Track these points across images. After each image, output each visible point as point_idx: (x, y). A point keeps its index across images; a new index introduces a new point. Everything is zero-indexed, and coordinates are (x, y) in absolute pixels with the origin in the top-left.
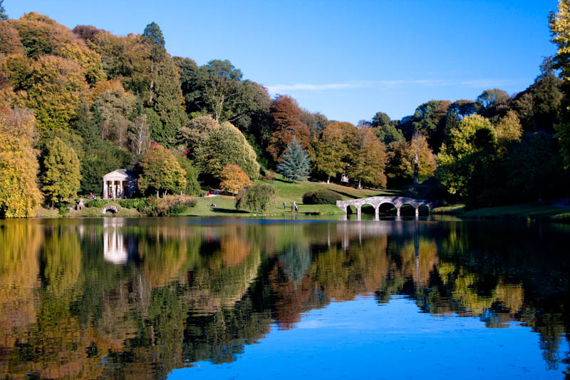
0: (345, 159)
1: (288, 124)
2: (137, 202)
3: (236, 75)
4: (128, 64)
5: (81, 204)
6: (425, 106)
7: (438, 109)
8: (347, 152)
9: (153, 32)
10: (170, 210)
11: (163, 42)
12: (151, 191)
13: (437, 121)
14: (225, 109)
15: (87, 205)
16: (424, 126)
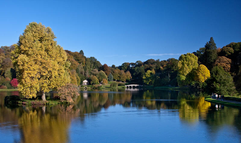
0: (119, 77)
1: (107, 70)
2: (90, 86)
3: (96, 60)
4: (78, 59)
5: (80, 86)
6: (124, 64)
7: (127, 64)
8: (119, 75)
9: (82, 52)
10: (98, 87)
11: (84, 54)
12: (93, 84)
13: (127, 67)
14: (94, 67)
15: (81, 86)
16: (124, 68)
